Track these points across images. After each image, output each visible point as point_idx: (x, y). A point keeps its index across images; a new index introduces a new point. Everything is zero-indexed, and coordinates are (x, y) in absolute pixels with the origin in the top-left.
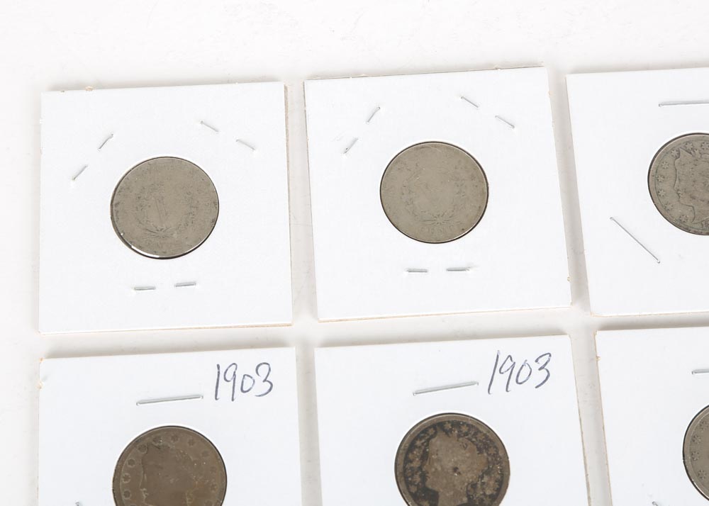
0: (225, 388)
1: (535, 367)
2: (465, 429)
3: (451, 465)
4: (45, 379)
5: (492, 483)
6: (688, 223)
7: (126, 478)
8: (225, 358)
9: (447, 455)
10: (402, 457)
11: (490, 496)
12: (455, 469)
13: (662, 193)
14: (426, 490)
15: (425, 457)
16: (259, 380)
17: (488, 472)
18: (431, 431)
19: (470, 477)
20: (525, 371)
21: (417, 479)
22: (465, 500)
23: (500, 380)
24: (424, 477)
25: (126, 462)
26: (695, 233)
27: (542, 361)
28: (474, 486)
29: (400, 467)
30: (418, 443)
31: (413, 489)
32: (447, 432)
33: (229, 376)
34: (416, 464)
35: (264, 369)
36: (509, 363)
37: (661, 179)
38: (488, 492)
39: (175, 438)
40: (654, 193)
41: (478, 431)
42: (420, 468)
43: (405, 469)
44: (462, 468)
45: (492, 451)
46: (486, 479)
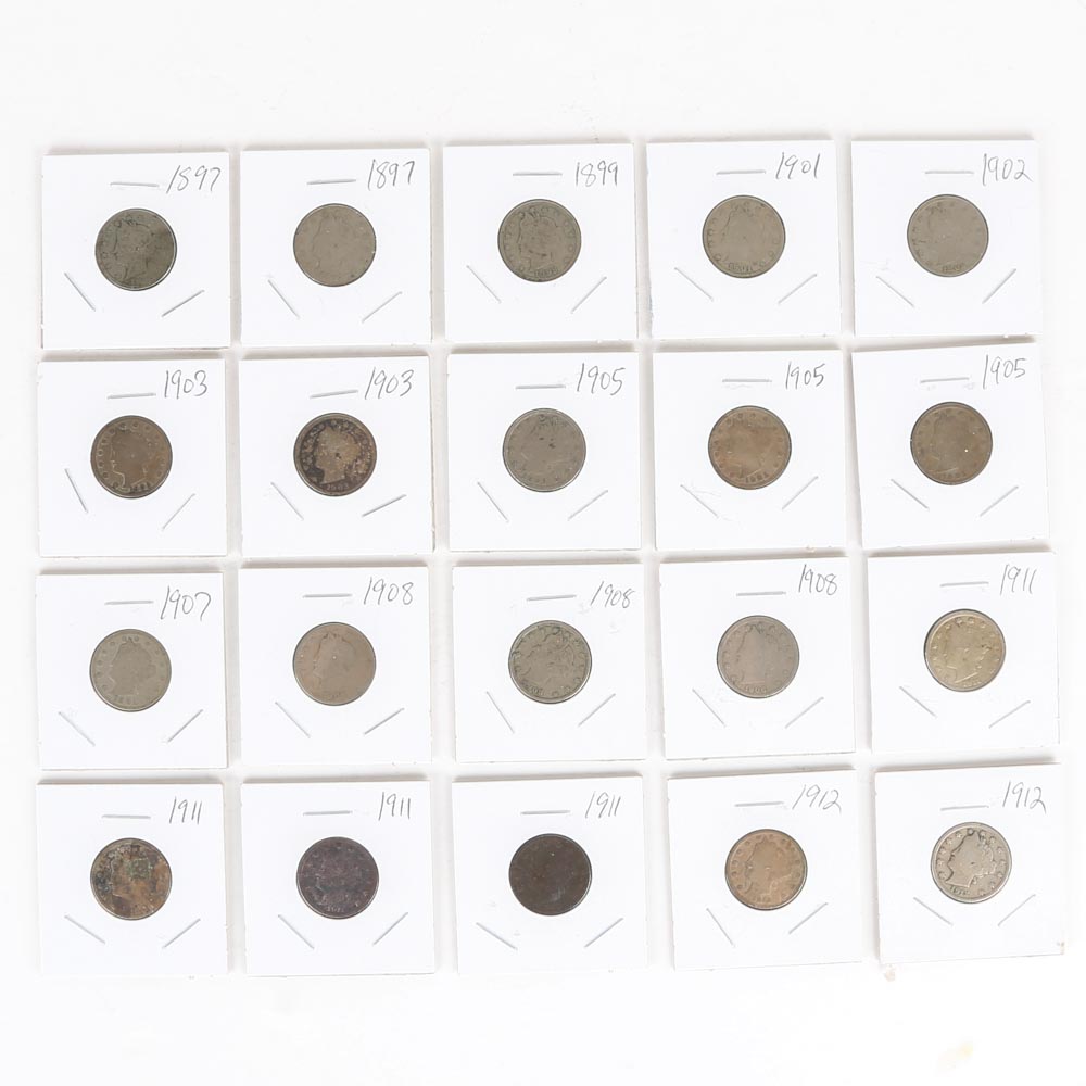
0: (172, 388)
1: (401, 380)
2: (346, 425)
3: (335, 451)
4: (41, 377)
5: (363, 465)
6: (525, 272)
7: (100, 453)
8: (173, 365)
9: (331, 443)
10: (299, 445)
11: (362, 475)
12: (337, 455)
13: (508, 247)
14: (315, 469)
15: (316, 445)
16: (197, 383)
17: (361, 458)
18: (321, 426)
19: (348, 460)
20: (394, 383)
21: (310, 461)
22: (343, 477)
23: (375, 389)
24: (314, 460)
25: (100, 441)
26: (529, 280)
27: (406, 376)
28: (350, 467)
29: (298, 452)
30: (312, 434)
31: (306, 468)
32: (333, 427)
33: (175, 380)
34: (309, 450)
35: (201, 375)
36: (382, 377)
37: (508, 236)
38: (360, 472)
39: (135, 425)
40: (502, 247)
41: (356, 427)
42: (312, 453)
43: (301, 453)
44: (342, 454)
45: (365, 442)
46: (359, 462)
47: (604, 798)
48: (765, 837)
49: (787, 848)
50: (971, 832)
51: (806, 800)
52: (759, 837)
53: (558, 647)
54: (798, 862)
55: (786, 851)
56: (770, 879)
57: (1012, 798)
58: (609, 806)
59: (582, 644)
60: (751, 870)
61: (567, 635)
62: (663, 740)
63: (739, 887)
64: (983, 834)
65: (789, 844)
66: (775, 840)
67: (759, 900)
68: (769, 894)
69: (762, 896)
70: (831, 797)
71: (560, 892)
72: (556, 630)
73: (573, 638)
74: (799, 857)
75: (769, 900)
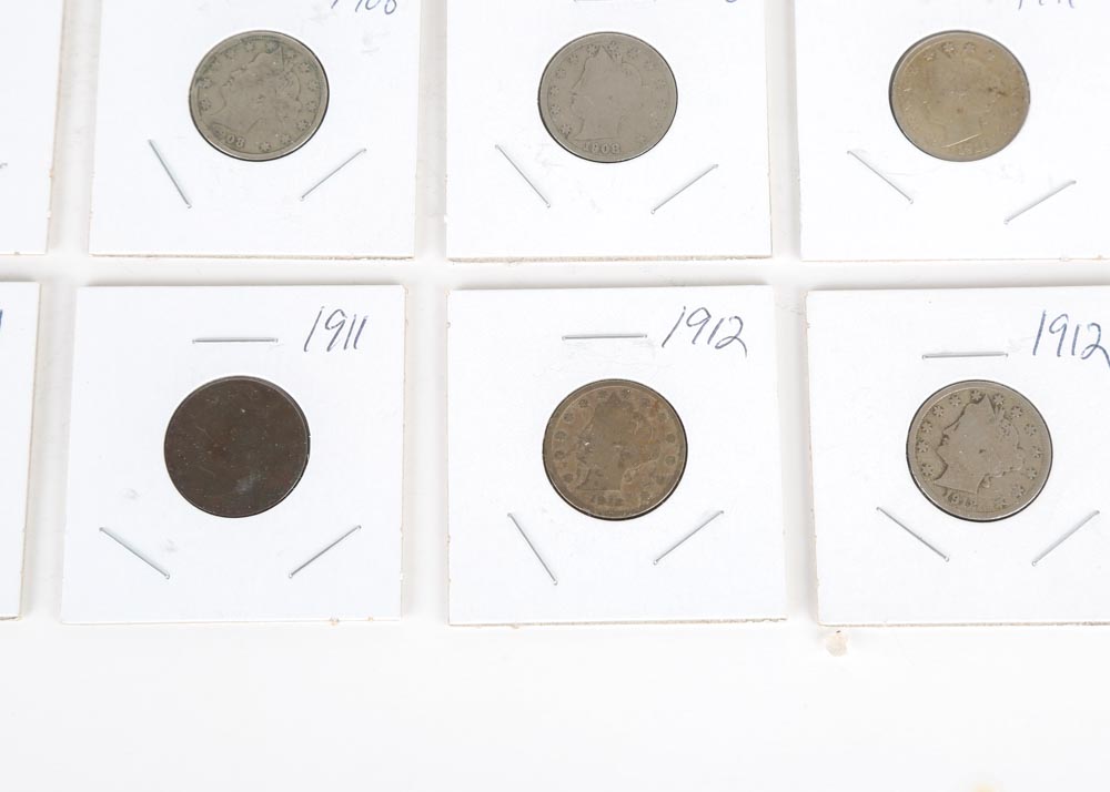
47: (338, 318)
48: (614, 395)
49: (652, 414)
50: (976, 396)
51: (685, 333)
52: (603, 393)
53: (274, 72)
54: (670, 438)
55: (650, 419)
56: (621, 465)
57: (1051, 342)
58: (345, 331)
59: (315, 68)
60: (587, 448)
61: (290, 54)
62: (443, 227)
63: (568, 478)
64: (998, 401)
65: (656, 406)
66: (632, 399)
67: (602, 501)
68: (619, 493)
69: (607, 494)
70: (730, 329)
71: (252, 479)
72: (271, 46)
73: (299, 59)
74: (674, 429)
75: (619, 502)
